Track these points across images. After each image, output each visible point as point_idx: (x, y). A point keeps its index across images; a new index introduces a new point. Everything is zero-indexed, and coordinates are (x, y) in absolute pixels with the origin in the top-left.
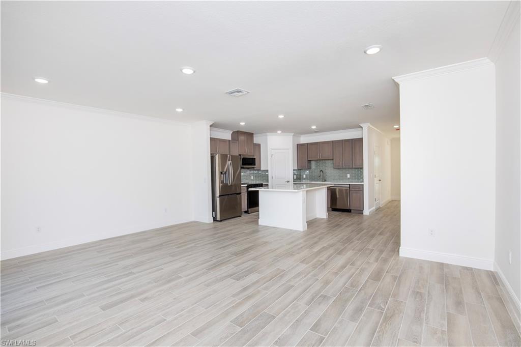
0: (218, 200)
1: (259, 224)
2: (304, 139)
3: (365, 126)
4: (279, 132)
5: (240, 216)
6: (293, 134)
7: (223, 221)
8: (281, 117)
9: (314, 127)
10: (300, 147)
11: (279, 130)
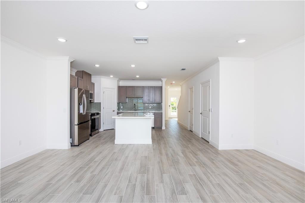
0: (76, 128)
1: (115, 143)
2: (123, 83)
3: (164, 80)
4: (112, 76)
5: (89, 139)
6: (118, 79)
7: (80, 145)
8: (133, 66)
9: (138, 76)
10: (120, 88)
11: (112, 75)
